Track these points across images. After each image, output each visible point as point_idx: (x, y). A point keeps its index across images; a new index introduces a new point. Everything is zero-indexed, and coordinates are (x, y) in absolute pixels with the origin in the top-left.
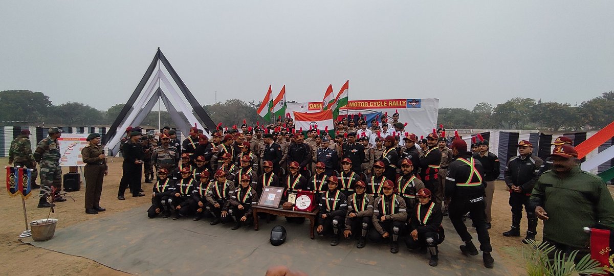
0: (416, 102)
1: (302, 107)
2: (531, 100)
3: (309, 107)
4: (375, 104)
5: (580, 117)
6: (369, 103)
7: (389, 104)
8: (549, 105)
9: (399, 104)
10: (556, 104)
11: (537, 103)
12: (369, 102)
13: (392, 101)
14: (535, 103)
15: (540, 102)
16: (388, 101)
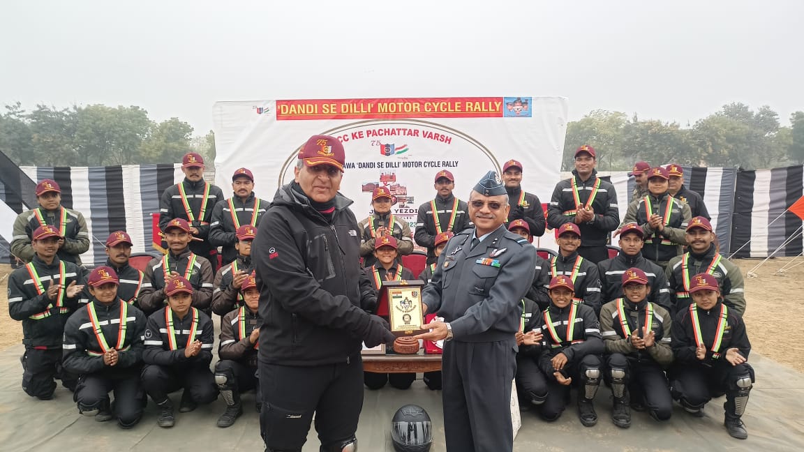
0: (523, 104)
1: (260, 111)
2: (621, 115)
3: (279, 113)
4: (436, 107)
5: (696, 147)
6: (422, 104)
7: (467, 107)
8: (650, 125)
9: (487, 107)
10: (658, 124)
11: (632, 122)
12: (422, 101)
13: (473, 100)
14: (628, 122)
15: (635, 118)
16: (463, 100)
